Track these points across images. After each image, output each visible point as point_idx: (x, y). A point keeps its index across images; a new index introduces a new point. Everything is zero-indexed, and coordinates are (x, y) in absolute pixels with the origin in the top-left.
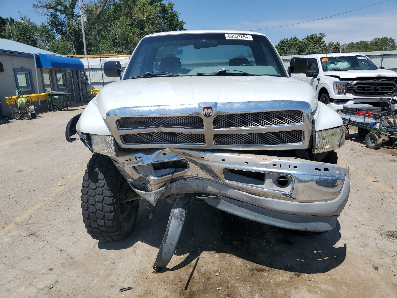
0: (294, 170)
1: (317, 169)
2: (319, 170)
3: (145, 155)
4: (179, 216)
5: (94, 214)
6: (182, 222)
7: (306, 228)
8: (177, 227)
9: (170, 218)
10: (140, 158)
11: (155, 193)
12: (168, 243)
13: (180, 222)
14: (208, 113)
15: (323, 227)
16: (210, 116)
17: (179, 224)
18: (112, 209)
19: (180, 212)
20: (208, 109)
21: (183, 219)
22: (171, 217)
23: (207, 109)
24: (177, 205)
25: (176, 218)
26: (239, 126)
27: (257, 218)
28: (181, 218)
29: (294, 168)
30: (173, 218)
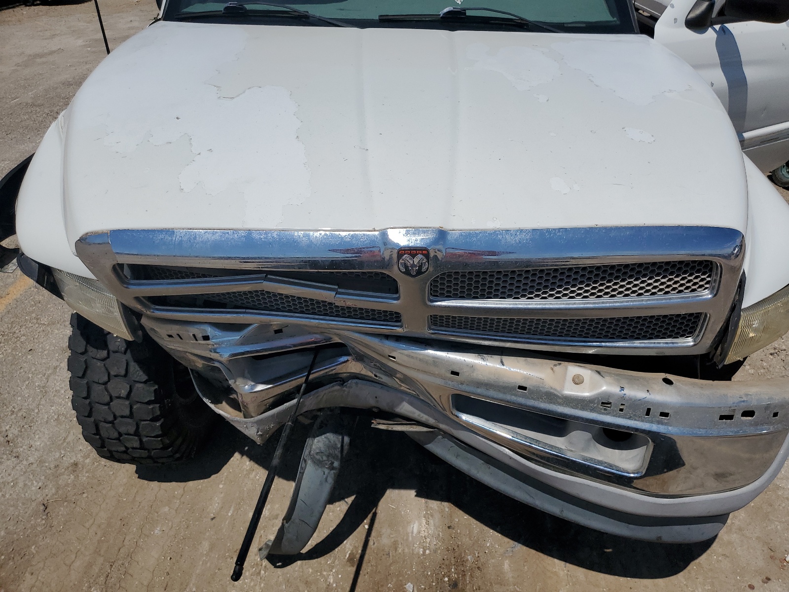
0: (659, 423)
1: (722, 417)
2: (730, 417)
3: (220, 334)
4: (325, 458)
5: (111, 425)
6: (332, 472)
7: (660, 537)
8: (321, 484)
9: (302, 464)
10: (206, 338)
11: (259, 422)
12: (297, 521)
13: (329, 473)
14: (413, 265)
15: (703, 534)
16: (419, 272)
17: (325, 476)
18: (158, 413)
19: (329, 447)
20: (417, 254)
21: (336, 464)
22: (305, 461)
23: (410, 254)
24: (321, 427)
25: (319, 463)
26: (510, 296)
27: (532, 499)
28: (332, 463)
29: (660, 416)
30: (309, 462)
